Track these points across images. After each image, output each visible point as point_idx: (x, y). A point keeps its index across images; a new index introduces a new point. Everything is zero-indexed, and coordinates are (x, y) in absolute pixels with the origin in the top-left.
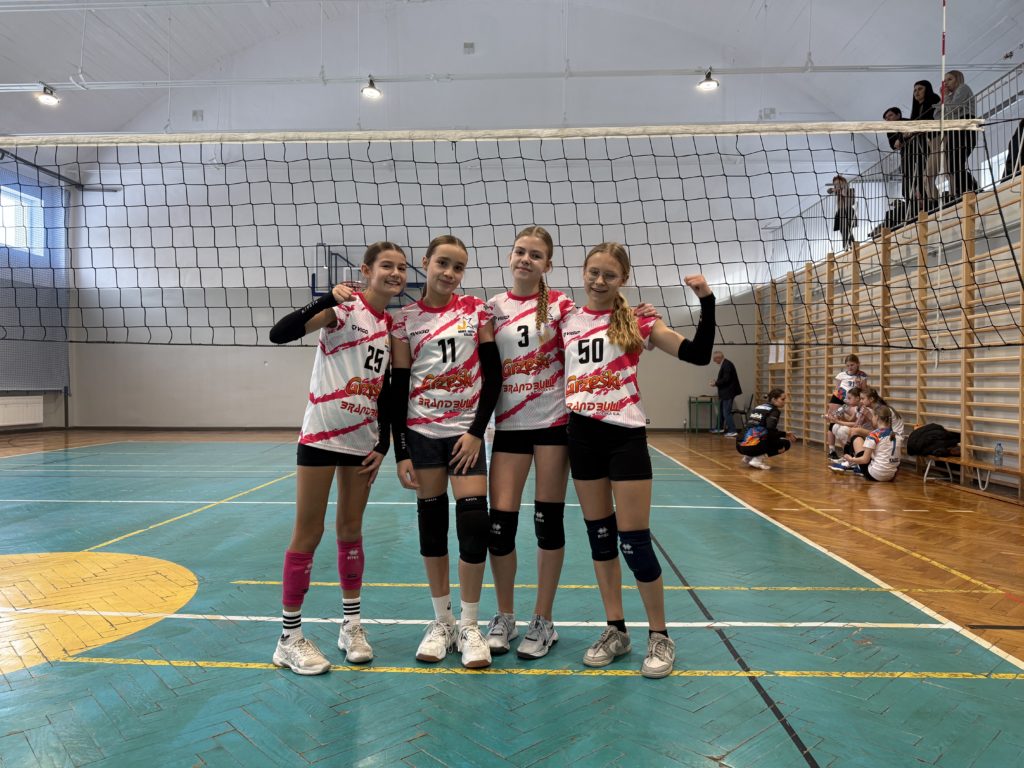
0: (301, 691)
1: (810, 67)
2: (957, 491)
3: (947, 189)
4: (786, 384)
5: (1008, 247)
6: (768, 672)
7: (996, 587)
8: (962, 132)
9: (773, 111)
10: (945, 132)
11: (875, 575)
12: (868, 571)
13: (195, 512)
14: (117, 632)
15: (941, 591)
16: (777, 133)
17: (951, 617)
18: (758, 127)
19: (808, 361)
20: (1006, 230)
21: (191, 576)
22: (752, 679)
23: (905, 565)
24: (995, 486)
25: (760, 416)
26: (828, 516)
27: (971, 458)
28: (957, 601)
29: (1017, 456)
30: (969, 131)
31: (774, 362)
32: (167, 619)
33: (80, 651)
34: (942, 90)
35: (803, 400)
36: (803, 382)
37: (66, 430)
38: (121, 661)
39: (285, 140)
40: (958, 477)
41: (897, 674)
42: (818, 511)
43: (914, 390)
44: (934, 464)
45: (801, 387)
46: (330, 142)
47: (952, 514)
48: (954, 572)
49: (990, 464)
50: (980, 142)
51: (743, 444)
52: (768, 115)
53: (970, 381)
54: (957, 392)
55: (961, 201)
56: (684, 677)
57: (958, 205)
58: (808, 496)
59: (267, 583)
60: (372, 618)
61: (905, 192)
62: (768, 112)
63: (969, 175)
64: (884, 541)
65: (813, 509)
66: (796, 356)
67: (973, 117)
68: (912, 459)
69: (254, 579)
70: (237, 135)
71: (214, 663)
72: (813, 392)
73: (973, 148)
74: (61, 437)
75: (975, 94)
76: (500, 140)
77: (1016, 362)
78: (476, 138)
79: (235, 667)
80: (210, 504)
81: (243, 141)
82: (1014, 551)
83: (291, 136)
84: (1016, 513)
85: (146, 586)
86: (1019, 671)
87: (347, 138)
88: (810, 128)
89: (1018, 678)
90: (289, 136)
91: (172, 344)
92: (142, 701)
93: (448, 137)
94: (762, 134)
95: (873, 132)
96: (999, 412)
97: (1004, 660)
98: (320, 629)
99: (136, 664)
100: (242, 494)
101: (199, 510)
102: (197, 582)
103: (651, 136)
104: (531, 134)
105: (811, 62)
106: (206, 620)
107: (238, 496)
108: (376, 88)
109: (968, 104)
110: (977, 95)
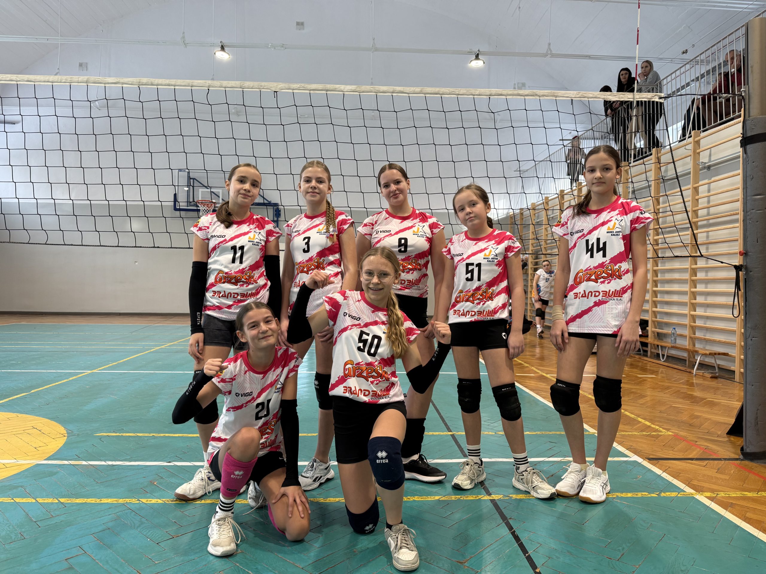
0: (143, 520)
1: (549, 54)
2: (646, 362)
3: (642, 146)
5: (679, 189)
6: (504, 496)
7: (668, 430)
9: (524, 85)
13: (71, 379)
15: (630, 433)
16: (519, 97)
17: (636, 452)
18: (505, 92)
20: (678, 177)
21: (62, 430)
22: (493, 501)
24: (670, 358)
27: (655, 338)
28: (640, 440)
29: (686, 337)
32: (37, 465)
39: (139, 85)
42: (548, 376)
46: (176, 87)
47: (641, 378)
48: (640, 419)
49: (668, 342)
52: (520, 87)
53: (656, 283)
55: (651, 154)
57: (648, 158)
58: (541, 365)
59: (124, 434)
62: (520, 85)
65: (545, 375)
66: (536, 264)
69: (114, 432)
70: (100, 79)
71: (74, 499)
76: (311, 92)
77: (687, 270)
78: (293, 89)
79: (91, 502)
80: (84, 373)
81: (105, 84)
82: (681, 404)
83: (145, 82)
84: (684, 377)
85: (23, 438)
86: (680, 490)
87: (191, 85)
88: (542, 94)
89: (679, 495)
90: (143, 81)
91: (49, 244)
92: (8, 532)
93: (271, 87)
94: (508, 97)
95: (586, 99)
96: (675, 306)
97: (670, 483)
98: (164, 470)
99: (7, 501)
100: (111, 365)
101: (74, 377)
102: (66, 435)
103: (427, 95)
104: (336, 89)
105: (551, 50)
106: (71, 465)
107: (107, 366)
108: (225, 51)
109: (657, 86)
110: (663, 79)
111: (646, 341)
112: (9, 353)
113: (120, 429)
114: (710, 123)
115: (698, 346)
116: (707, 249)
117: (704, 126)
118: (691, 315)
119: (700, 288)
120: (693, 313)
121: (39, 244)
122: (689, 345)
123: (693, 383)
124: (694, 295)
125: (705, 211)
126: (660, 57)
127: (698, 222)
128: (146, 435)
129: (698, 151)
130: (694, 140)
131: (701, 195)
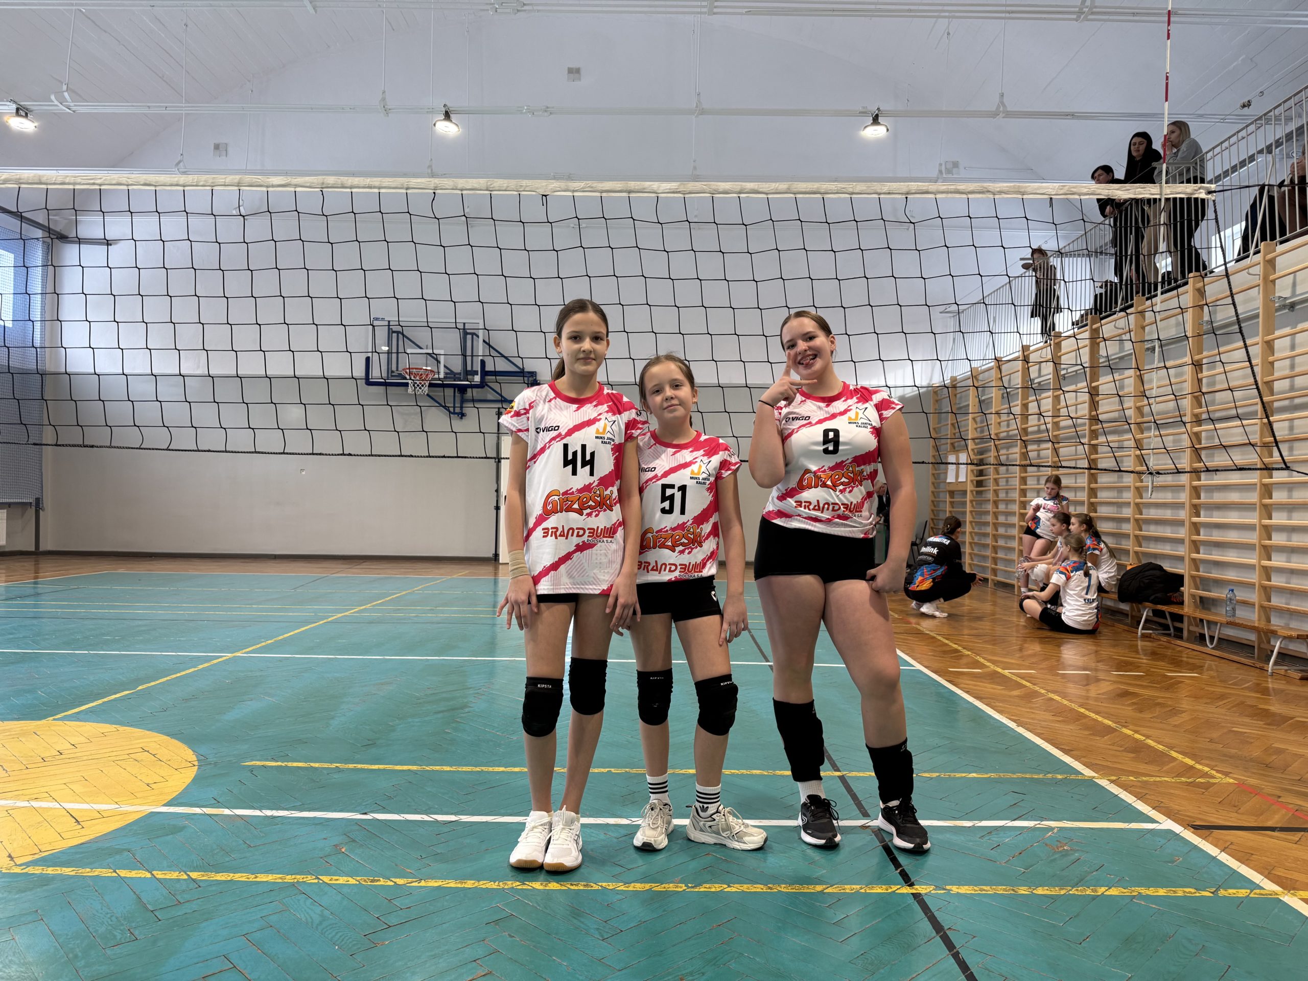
0: (326, 913)
1: (1002, 112)
2: (1180, 648)
3: (1170, 269)
4: (969, 508)
5: (1241, 344)
6: (937, 888)
7: (1226, 774)
8: (1189, 199)
9: (956, 165)
10: (1167, 200)
11: (1076, 758)
12: (1066, 752)
13: (201, 667)
14: (83, 832)
15: (1158, 779)
16: (957, 196)
17: (1169, 814)
18: (932, 187)
19: (996, 480)
20: (1239, 321)
21: (189, 754)
22: (916, 896)
23: (1113, 744)
24: (1225, 643)
25: (935, 551)
26: (1018, 679)
27: (1196, 607)
28: (1177, 792)
29: (1253, 605)
30: (1196, 199)
31: (953, 481)
32: (153, 814)
33: (30, 858)
34: (1164, 145)
35: (989, 530)
36: (990, 507)
37: (37, 555)
38: (87, 872)
39: (323, 187)
40: (1180, 630)
41: (1101, 890)
42: (1006, 672)
43: (1127, 520)
44: (1151, 614)
45: (987, 513)
46: (382, 191)
47: (1172, 677)
48: (1174, 754)
49: (1220, 615)
50: (1210, 213)
51: (912, 587)
52: (950, 169)
53: (1196, 510)
54: (1180, 523)
55: (1186, 283)
56: (829, 894)
57: (1180, 290)
58: (994, 654)
59: (290, 764)
60: (427, 814)
61: (1118, 270)
62: (949, 166)
63: (1198, 254)
64: (1087, 713)
65: (1000, 670)
66: (981, 473)
67: (1203, 181)
68: (1125, 607)
69: (273, 760)
70: (260, 179)
71: (213, 874)
72: (1002, 519)
73: (1202, 220)
74: (29, 564)
75: (1204, 151)
76: (604, 195)
77: (1254, 486)
78: (574, 191)
79: (240, 879)
80: (221, 657)
81: (267, 187)
82: (1249, 727)
83: (331, 182)
84: (1251, 678)
85: (128, 769)
86: (1254, 886)
87: (405, 186)
88: (998, 189)
89: (1252, 895)
90: (328, 182)
91: (173, 450)
92: (110, 928)
93: (537, 188)
94: (938, 196)
95: (1077, 197)
96: (1231, 550)
97: (1235, 871)
98: (357, 827)
99: (107, 875)
100: (263, 644)
101: (206, 665)
102: (196, 763)
103: (798, 196)
104: (644, 189)
105: (1004, 106)
106: (205, 814)
107: (258, 646)
108: (451, 121)
109: (1196, 163)
110: (1207, 153)
111: (1181, 612)
112: (100, 622)
113: (282, 754)
114: (1293, 229)
115: (1276, 622)
116: (1291, 449)
117: (1283, 233)
118: (1263, 566)
119: (1279, 519)
120: (1266, 563)
121: (157, 449)
122: (1259, 620)
123: (1267, 689)
124: (1268, 531)
125: (1286, 384)
126: (1199, 112)
127: (1273, 402)
128: (326, 765)
129: (1272, 277)
130: (1264, 258)
131: (1278, 355)
